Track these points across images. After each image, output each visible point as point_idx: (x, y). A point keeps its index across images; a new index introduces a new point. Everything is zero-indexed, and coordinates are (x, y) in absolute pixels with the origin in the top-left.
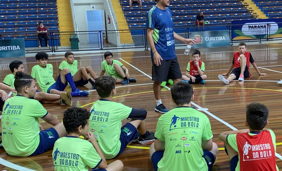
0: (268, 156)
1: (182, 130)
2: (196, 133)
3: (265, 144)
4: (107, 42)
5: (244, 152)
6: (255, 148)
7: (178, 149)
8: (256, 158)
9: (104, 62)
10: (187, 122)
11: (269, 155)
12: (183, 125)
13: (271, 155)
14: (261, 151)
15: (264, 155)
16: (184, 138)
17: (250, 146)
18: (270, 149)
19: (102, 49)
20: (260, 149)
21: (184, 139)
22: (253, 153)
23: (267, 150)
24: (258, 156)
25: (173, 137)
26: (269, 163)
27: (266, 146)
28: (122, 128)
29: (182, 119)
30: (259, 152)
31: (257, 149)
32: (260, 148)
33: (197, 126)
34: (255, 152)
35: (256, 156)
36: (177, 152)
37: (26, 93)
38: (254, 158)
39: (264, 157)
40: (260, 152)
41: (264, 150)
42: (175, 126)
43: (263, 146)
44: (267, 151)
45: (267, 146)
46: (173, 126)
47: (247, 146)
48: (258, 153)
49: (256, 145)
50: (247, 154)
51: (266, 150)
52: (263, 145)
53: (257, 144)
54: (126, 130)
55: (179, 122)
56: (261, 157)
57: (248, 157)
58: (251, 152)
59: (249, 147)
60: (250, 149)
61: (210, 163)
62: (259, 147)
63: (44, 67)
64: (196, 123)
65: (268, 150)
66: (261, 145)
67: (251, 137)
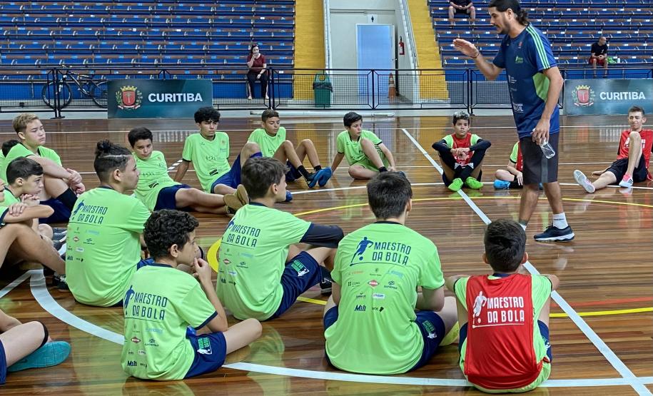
0: (516, 320)
1: (373, 266)
2: (401, 275)
3: (514, 298)
4: (398, 95)
5: (475, 311)
6: (494, 302)
7: (360, 302)
8: (493, 323)
9: (344, 134)
10: (385, 252)
11: (518, 318)
12: (376, 257)
13: (522, 319)
14: (504, 309)
15: (507, 317)
16: (374, 281)
17: (485, 299)
18: (522, 307)
19: (373, 109)
20: (503, 305)
21: (374, 283)
22: (488, 313)
23: (516, 308)
24: (497, 319)
25: (355, 278)
26: (518, 333)
27: (514, 302)
28: (288, 263)
29: (378, 246)
30: (499, 310)
31: (497, 306)
32: (503, 303)
33: (405, 262)
34: (492, 310)
35: (492, 318)
36: (357, 308)
37: (117, 182)
38: (489, 322)
39: (507, 321)
40: (502, 312)
41: (509, 308)
42: (361, 258)
43: (509, 301)
44: (516, 311)
45: (518, 301)
46: (358, 257)
47: (480, 298)
48: (496, 312)
49: (495, 299)
50: (478, 314)
51: (513, 309)
52: (510, 298)
53: (498, 296)
54: (297, 266)
55: (369, 251)
56: (503, 321)
57: (479, 320)
58: (485, 310)
59: (484, 301)
60: (484, 305)
61: (431, 336)
62: (501, 301)
63: (210, 137)
64: (404, 255)
65: (519, 309)
66: (505, 298)
67: (490, 283)
